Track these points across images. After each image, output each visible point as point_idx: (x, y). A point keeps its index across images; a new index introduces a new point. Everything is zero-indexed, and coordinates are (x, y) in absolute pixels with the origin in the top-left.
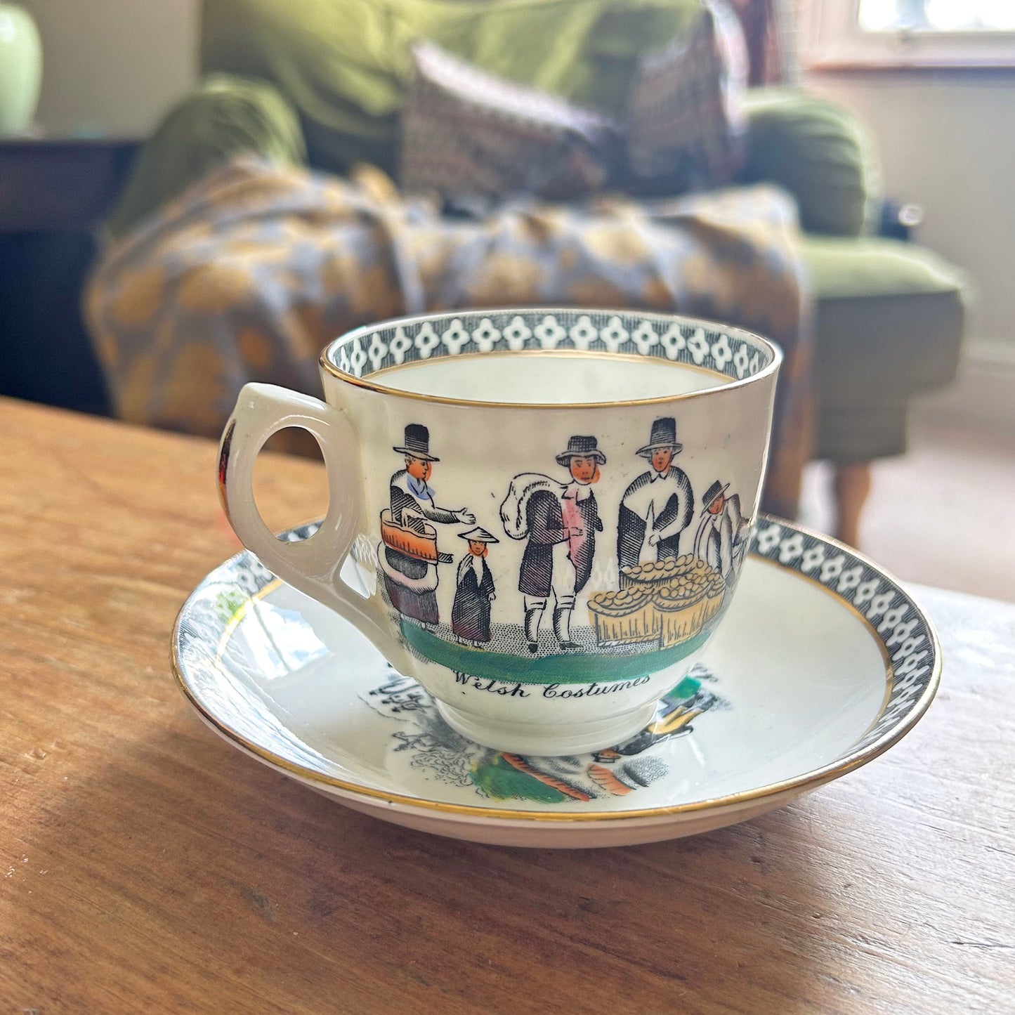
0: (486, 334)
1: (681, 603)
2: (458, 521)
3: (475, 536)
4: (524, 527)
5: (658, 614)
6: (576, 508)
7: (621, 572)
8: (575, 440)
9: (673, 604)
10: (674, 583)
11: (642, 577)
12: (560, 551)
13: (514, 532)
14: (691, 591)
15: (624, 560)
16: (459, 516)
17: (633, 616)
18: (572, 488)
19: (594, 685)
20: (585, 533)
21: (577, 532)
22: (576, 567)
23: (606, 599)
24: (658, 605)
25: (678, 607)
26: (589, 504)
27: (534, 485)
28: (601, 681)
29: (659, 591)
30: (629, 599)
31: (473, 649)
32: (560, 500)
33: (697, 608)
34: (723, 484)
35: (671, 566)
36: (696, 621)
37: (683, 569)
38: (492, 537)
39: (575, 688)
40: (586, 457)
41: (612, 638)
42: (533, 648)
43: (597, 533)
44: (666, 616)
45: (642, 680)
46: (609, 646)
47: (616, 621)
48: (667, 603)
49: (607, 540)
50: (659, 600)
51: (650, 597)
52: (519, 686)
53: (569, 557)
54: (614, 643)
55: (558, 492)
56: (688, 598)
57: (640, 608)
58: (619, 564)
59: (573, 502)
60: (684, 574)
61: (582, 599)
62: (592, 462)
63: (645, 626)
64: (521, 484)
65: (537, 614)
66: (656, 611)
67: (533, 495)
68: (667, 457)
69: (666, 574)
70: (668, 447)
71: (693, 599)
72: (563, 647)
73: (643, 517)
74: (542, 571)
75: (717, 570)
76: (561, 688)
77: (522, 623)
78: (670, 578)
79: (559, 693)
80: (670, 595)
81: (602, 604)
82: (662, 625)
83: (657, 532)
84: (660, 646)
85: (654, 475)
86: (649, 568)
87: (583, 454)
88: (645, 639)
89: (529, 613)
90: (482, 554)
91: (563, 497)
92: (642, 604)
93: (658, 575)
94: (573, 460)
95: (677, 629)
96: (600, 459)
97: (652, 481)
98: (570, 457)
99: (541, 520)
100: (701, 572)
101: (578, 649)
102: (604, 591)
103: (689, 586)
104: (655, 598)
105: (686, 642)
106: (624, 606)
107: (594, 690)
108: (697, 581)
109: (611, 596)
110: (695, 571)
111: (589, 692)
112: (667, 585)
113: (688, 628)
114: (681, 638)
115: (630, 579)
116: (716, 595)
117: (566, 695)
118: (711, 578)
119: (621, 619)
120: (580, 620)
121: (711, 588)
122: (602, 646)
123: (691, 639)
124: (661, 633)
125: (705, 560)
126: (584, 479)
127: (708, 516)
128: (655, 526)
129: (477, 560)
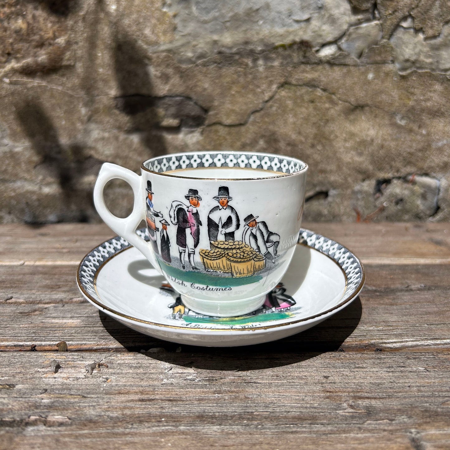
0: (231, 161)
1: (239, 260)
2: (159, 216)
3: (163, 222)
4: (176, 221)
5: (229, 262)
6: (192, 216)
7: (210, 243)
8: (191, 191)
9: (235, 259)
10: (234, 251)
11: (219, 246)
12: (188, 231)
13: (173, 222)
14: (243, 256)
15: (211, 238)
16: (159, 214)
17: (218, 261)
18: (190, 208)
19: (208, 286)
20: (196, 226)
21: (193, 225)
22: (194, 238)
23: (206, 252)
24: (228, 259)
25: (237, 261)
26: (196, 215)
27: (179, 205)
28: (210, 285)
29: (228, 253)
30: (215, 254)
31: (167, 265)
32: (187, 212)
33: (249, 263)
34: (255, 216)
35: (232, 244)
36: (250, 270)
37: (238, 246)
38: (168, 223)
39: (201, 286)
40: (195, 197)
41: (210, 268)
42: (184, 267)
43: (200, 226)
44: (233, 264)
45: (228, 288)
46: (210, 271)
47: (211, 262)
48: (232, 259)
49: (204, 230)
50: (228, 257)
51: (224, 255)
52: (183, 282)
53: (191, 233)
54: (212, 271)
55: (186, 209)
56: (242, 259)
57: (220, 258)
58: (210, 240)
59: (191, 213)
60: (238, 248)
61: (197, 250)
62: (197, 199)
63: (224, 267)
64: (175, 204)
65: (183, 254)
66: (227, 261)
67: (178, 209)
68: (225, 201)
69: (230, 247)
70: (226, 198)
71: (246, 260)
72: (193, 268)
73: (217, 223)
74: (183, 238)
75: (257, 250)
76: (196, 285)
77: (179, 257)
78: (232, 249)
79: (196, 287)
80: (233, 256)
81: (205, 255)
82: (231, 267)
83: (224, 230)
84: (232, 276)
85: (221, 207)
86: (222, 243)
87: (193, 196)
88: (225, 272)
89: (181, 253)
90: (166, 229)
91: (188, 211)
92: (221, 257)
93: (226, 247)
94: (190, 198)
95: (239, 270)
96: (199, 198)
97: (220, 210)
98: (189, 196)
99: (181, 219)
100: (248, 249)
101: (198, 270)
102: (205, 249)
103: (242, 254)
104: (226, 256)
105: (246, 277)
106: (213, 256)
107: (208, 289)
108: (246, 252)
109: (208, 251)
110: (244, 248)
111: (206, 289)
112: (231, 251)
113: (246, 272)
114: (243, 275)
115: (214, 246)
116: (259, 261)
117: (198, 288)
118: (254, 253)
119: (213, 261)
120: (197, 259)
121: (255, 257)
122: (207, 271)
123: (249, 277)
124: (232, 271)
125: (249, 245)
126: (194, 205)
127: (248, 227)
128: (223, 227)
129: (165, 231)
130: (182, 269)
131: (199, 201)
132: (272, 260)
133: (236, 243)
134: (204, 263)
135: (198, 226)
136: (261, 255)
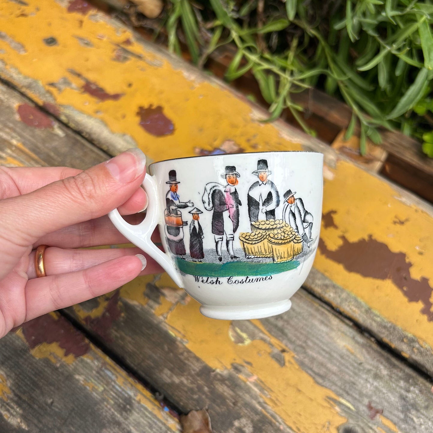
1: (280, 242)
2: (188, 206)
3: (194, 211)
4: (211, 205)
5: (270, 245)
6: (230, 196)
7: (251, 224)
8: (228, 168)
9: (276, 241)
10: (276, 231)
11: (260, 227)
12: (226, 214)
13: (208, 208)
14: (284, 237)
15: (252, 219)
16: (188, 204)
17: (259, 244)
18: (228, 187)
19: (247, 277)
20: (235, 206)
21: (231, 206)
22: (233, 221)
23: (246, 235)
24: (269, 240)
25: (278, 243)
26: (235, 193)
27: (214, 187)
28: (250, 275)
29: (269, 234)
30: (256, 236)
32: (224, 193)
33: (289, 245)
34: (293, 191)
35: (273, 223)
36: (289, 254)
37: (279, 226)
38: (200, 211)
39: (240, 278)
40: (232, 174)
41: (251, 254)
42: (220, 259)
43: (239, 206)
44: (274, 246)
45: (268, 277)
46: (251, 258)
47: (252, 246)
48: (273, 240)
49: (244, 209)
50: (270, 238)
51: (265, 237)
52: (218, 278)
53: (229, 217)
54: (253, 257)
55: (223, 190)
56: (283, 240)
57: (261, 241)
58: (250, 220)
59: (229, 193)
60: (279, 228)
61: (237, 235)
62: (235, 176)
63: (265, 250)
64: (209, 187)
65: (220, 243)
66: (269, 243)
67: (213, 191)
68: (265, 176)
69: (271, 227)
71: (286, 241)
72: (232, 258)
73: (258, 201)
74: (220, 224)
75: (296, 231)
76: (234, 279)
77: (215, 248)
78: (273, 229)
79: (234, 282)
80: (274, 237)
81: (245, 239)
82: (273, 250)
83: (264, 207)
84: (274, 261)
85: (260, 183)
86: (263, 223)
87: (231, 173)
88: (266, 256)
89: (217, 243)
90: (197, 219)
91: (225, 191)
92: (262, 239)
93: (268, 227)
95: (280, 254)
96: (237, 175)
97: (260, 185)
98: (226, 175)
99: (217, 202)
100: (288, 229)
101: (238, 259)
102: (245, 232)
103: (283, 234)
104: (268, 237)
105: (286, 262)
106: (255, 239)
107: (248, 280)
108: (287, 233)
109: (248, 234)
110: (285, 228)
111: (246, 281)
112: (272, 232)
113: (286, 256)
114: (283, 259)
115: (255, 227)
116: (297, 243)
117: (237, 282)
118: (293, 233)
119: (254, 245)
120: (237, 245)
121: (294, 238)
122: (248, 258)
123: (289, 261)
124: (273, 255)
125: (289, 224)
126: (232, 183)
127: (287, 204)
128: (263, 205)
129: (196, 222)
130: (218, 262)
131: (237, 178)
132: (307, 243)
133: (276, 222)
134: (244, 248)
135: (237, 207)
136: (299, 236)
